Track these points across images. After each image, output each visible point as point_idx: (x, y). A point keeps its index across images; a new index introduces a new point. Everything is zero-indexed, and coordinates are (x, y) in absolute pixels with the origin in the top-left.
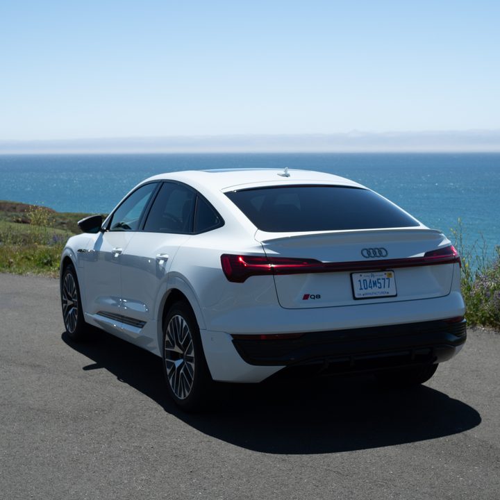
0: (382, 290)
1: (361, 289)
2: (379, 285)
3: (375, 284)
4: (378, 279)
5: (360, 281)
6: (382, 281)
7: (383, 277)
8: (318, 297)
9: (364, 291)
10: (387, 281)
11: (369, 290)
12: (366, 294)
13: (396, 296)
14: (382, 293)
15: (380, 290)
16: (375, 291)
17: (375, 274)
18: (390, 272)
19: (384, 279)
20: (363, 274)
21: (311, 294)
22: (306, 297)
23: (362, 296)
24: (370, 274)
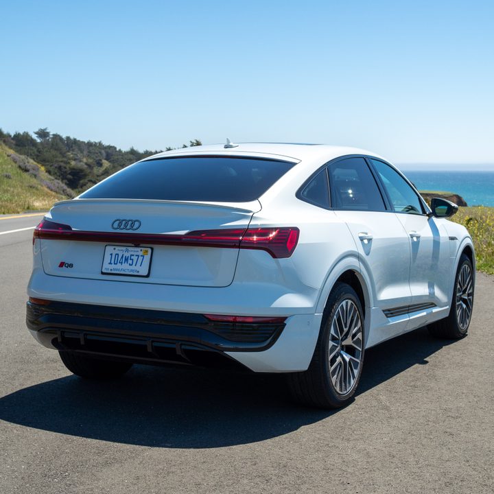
0: (133, 267)
1: (110, 263)
2: (130, 262)
3: (126, 260)
4: (131, 255)
5: (111, 254)
6: (135, 258)
7: (137, 254)
8: (71, 266)
9: (113, 266)
10: (141, 258)
11: (119, 266)
12: (114, 269)
13: (148, 276)
14: (132, 271)
15: (131, 268)
16: (125, 267)
17: (130, 249)
18: (146, 249)
19: (138, 256)
20: (117, 248)
21: (66, 262)
22: (62, 265)
23: (109, 272)
24: (124, 248)
